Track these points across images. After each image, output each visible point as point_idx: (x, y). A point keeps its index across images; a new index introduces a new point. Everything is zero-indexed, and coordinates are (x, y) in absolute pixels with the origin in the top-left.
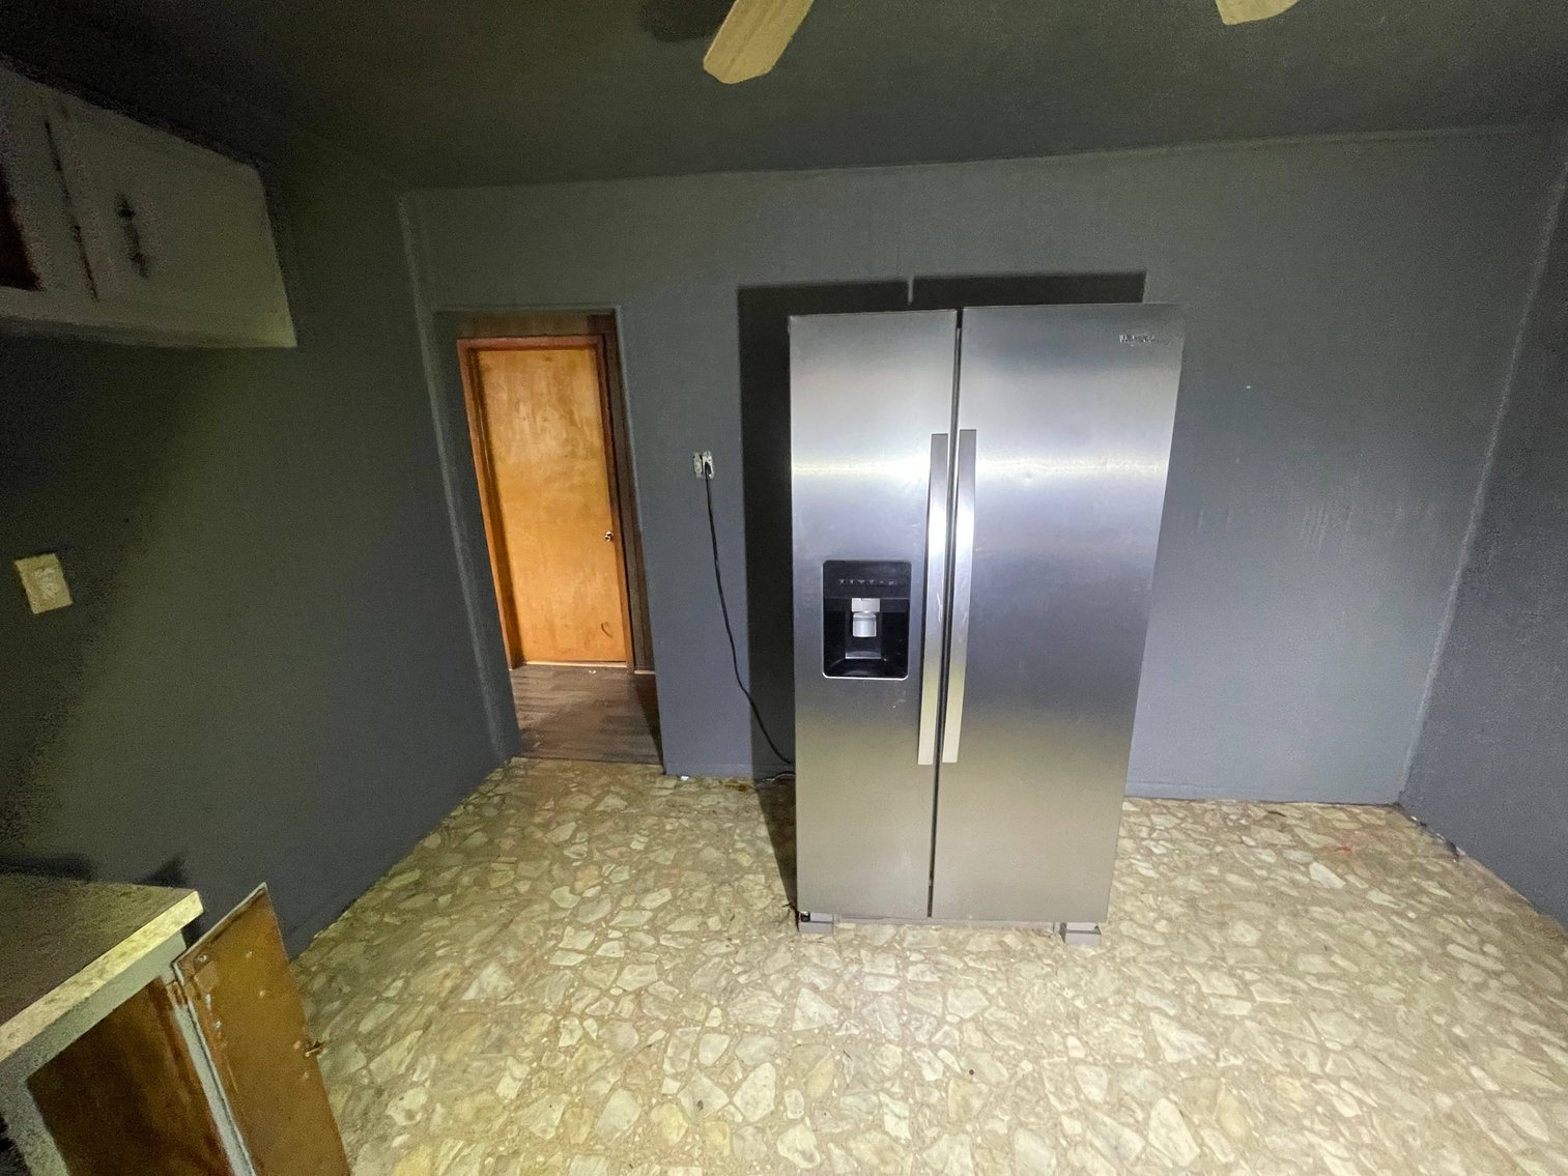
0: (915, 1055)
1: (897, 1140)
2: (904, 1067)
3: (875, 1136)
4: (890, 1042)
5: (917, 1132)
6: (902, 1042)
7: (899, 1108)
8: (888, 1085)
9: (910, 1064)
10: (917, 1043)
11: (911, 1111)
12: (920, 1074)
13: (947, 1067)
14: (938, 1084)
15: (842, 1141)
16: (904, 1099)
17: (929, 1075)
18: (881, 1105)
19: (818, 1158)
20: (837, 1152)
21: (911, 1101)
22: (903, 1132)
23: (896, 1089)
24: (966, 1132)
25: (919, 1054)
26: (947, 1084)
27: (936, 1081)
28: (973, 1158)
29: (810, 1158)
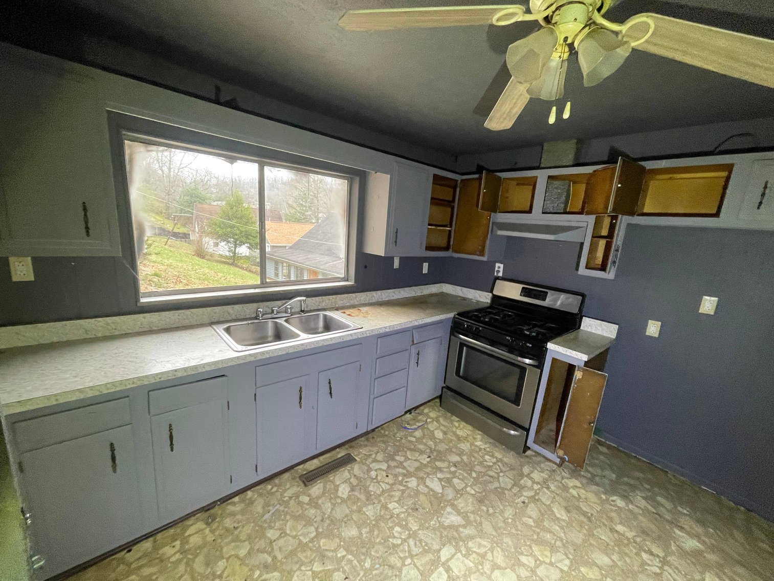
0: (407, 532)
1: (390, 503)
2: (407, 524)
3: (396, 499)
4: (419, 529)
5: (387, 509)
6: (415, 533)
7: (396, 512)
8: (406, 514)
9: (405, 527)
10: (410, 537)
11: (393, 513)
12: (400, 527)
13: (395, 537)
14: (392, 528)
15: (403, 492)
16: (398, 515)
17: (397, 529)
18: (402, 507)
19: (405, 484)
20: (402, 488)
21: (395, 516)
22: (390, 506)
23: (402, 516)
24: (374, 520)
25: (406, 534)
26: (389, 531)
27: (393, 529)
28: (367, 515)
29: (406, 482)
